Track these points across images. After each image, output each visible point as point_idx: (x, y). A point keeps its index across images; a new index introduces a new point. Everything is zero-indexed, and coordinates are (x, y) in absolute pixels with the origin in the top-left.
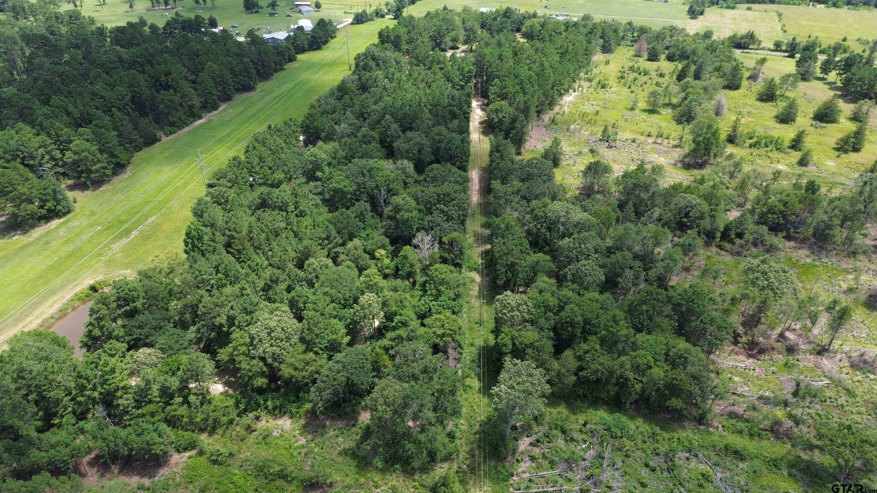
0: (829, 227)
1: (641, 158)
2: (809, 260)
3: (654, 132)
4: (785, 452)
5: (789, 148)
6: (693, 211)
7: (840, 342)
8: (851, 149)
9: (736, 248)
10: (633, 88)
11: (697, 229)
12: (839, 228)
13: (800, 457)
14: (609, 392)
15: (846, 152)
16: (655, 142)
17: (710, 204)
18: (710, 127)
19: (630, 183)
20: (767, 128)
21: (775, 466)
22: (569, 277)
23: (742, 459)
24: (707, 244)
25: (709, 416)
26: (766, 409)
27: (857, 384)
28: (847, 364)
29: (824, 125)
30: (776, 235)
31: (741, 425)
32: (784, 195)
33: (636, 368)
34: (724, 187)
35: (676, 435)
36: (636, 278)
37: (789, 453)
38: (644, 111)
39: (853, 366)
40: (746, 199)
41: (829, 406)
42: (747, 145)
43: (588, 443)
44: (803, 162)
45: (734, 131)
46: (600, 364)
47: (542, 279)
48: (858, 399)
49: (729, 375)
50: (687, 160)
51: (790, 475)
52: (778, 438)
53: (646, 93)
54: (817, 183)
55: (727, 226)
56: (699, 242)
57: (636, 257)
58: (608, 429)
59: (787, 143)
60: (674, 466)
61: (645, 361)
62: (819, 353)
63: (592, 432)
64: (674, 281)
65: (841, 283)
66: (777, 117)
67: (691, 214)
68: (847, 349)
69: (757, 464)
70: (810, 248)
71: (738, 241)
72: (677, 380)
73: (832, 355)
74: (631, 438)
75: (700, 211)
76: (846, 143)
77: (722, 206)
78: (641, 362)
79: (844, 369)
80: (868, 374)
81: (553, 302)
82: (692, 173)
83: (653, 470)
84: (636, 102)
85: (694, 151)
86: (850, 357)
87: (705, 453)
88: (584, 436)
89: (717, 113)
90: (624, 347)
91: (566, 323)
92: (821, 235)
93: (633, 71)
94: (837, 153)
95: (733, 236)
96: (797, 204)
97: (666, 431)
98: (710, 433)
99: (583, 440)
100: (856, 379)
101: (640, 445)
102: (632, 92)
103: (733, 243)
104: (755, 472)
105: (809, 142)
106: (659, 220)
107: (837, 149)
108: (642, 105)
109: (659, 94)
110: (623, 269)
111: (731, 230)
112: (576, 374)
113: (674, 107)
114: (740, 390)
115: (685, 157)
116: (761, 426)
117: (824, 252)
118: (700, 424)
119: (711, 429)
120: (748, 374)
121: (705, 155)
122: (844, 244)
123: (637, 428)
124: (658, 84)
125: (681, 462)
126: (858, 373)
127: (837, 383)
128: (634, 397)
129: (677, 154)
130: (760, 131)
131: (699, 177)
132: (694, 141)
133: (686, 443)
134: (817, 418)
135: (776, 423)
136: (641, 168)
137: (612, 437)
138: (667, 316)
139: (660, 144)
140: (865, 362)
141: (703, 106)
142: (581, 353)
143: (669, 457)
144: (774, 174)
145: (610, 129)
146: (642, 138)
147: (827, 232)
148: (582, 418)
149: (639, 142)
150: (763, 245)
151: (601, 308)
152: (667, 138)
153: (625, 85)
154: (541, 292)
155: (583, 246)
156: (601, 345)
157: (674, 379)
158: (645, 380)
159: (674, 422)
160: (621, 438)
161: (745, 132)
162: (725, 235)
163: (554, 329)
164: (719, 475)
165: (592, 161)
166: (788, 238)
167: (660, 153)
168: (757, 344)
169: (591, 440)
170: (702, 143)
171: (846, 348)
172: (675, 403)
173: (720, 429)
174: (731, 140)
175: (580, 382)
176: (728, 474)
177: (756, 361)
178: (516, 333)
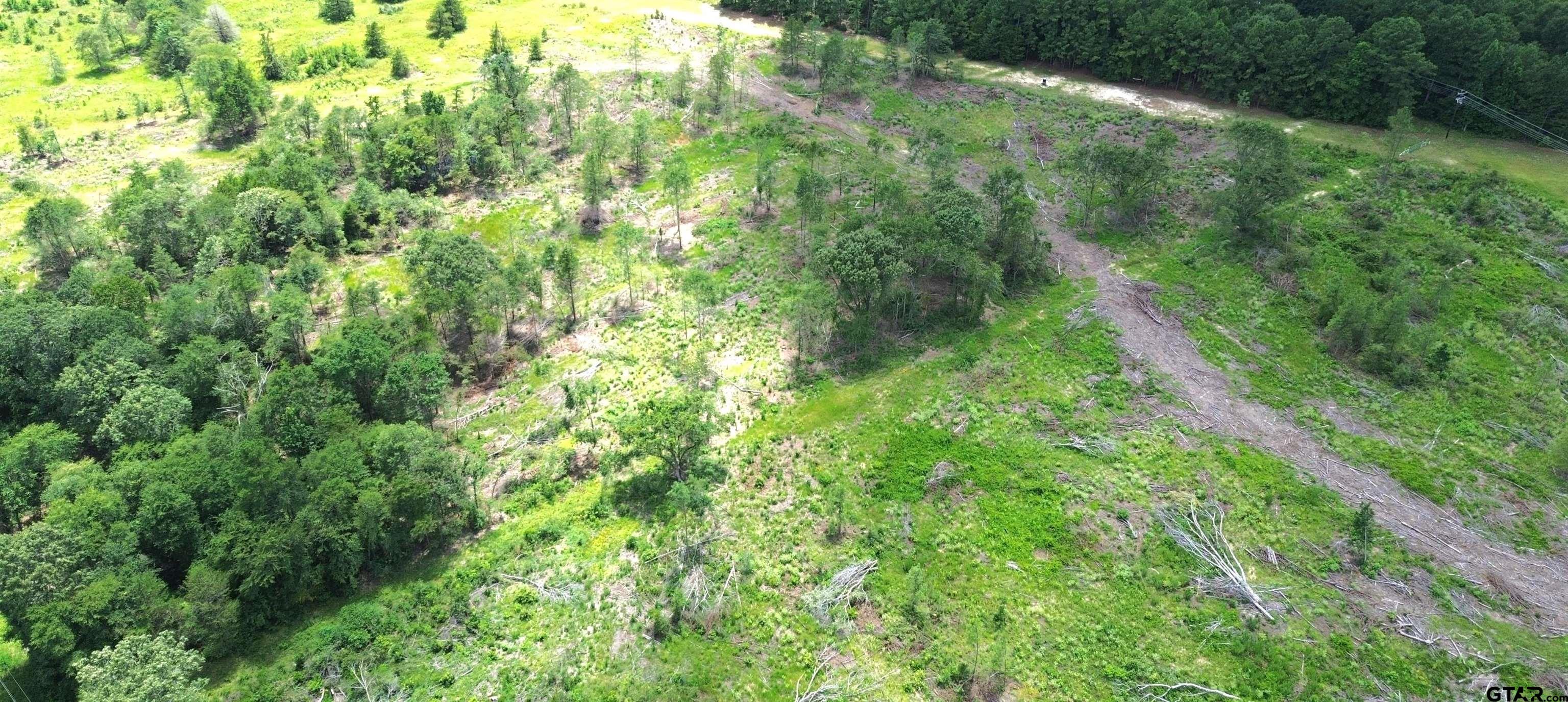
0: (485, 152)
1: (129, 161)
2: (486, 211)
3: (128, 107)
4: (599, 489)
5: (368, 56)
6: (278, 213)
7: (583, 302)
8: (451, 29)
9: (380, 242)
10: (37, 40)
11: (302, 241)
12: (498, 148)
13: (619, 483)
14: (309, 584)
15: (448, 35)
16: (140, 125)
17: (300, 191)
18: (224, 65)
19: (135, 212)
20: (318, 38)
21: (598, 516)
22: (117, 437)
23: (556, 539)
24: (332, 256)
25: (481, 512)
26: (546, 449)
27: (630, 343)
28: (606, 325)
29: (397, 6)
30: (424, 196)
31: (529, 493)
32: (400, 131)
33: (333, 515)
34: (306, 154)
35: (451, 573)
36: (246, 372)
37: (605, 487)
38: (85, 75)
39: (614, 323)
40: (350, 159)
41: (616, 393)
42: (303, 74)
43: (323, 690)
44: (400, 72)
45: (270, 58)
46: (268, 549)
47: (60, 473)
48: (641, 363)
49: (476, 434)
50: (217, 134)
51: (622, 514)
52: (582, 477)
53: (69, 43)
54: (436, 94)
55: (346, 213)
56: (318, 259)
57: (223, 336)
58: (345, 643)
59: (361, 52)
60: (475, 618)
61: (340, 493)
62: (568, 331)
63: (319, 668)
64: (313, 342)
65: (542, 222)
66: (323, 15)
67: (278, 221)
68: (597, 305)
69: (576, 530)
70: (478, 193)
71: (375, 229)
72: (406, 490)
73: (583, 324)
74: (389, 628)
75: (289, 210)
76: (441, 22)
77: (320, 187)
78: (333, 499)
79: (606, 335)
81: (109, 499)
82: (241, 153)
83: (449, 649)
84: (59, 64)
85: (221, 114)
86: (605, 315)
87: (505, 567)
88: (312, 685)
89: (225, 38)
90: (293, 497)
91: (160, 522)
92: (481, 167)
93: (19, 10)
94: (437, 42)
95: (364, 225)
96: (425, 137)
97: (435, 577)
98: (496, 535)
99: (311, 692)
100: (625, 338)
101: (408, 628)
102: (38, 48)
103: (370, 236)
104: (580, 544)
105: (391, 38)
106: (230, 254)
107: (435, 36)
108: (74, 66)
109: (96, 37)
110: (212, 369)
111: (356, 217)
112: (233, 596)
113: (139, 51)
114: (500, 446)
115: (212, 130)
116: (554, 477)
117: (499, 191)
118: (476, 531)
119: (493, 528)
120: (498, 417)
121: (244, 115)
122: (516, 167)
123: (389, 605)
124: (82, 19)
125: (482, 605)
126: (623, 329)
127: (610, 357)
128: (356, 561)
129: (194, 130)
130: (311, 46)
131: (255, 155)
132: (211, 98)
133: (473, 573)
134: (611, 417)
135: (569, 459)
136: (140, 180)
137: (358, 650)
138: (334, 402)
139: (152, 124)
140: (624, 310)
141: (192, 33)
142: (221, 554)
143: (461, 613)
144: (369, 104)
145: (33, 132)
146: (111, 127)
147: (487, 159)
148: (288, 661)
149: (108, 135)
150: (415, 219)
151: (212, 457)
152: (160, 110)
153: (15, 39)
154: (71, 497)
155: (110, 367)
156: (251, 518)
157: (400, 491)
158: (357, 523)
159: (439, 555)
160: (372, 640)
161: (288, 54)
162: (351, 230)
163: (144, 546)
164: (541, 583)
165: (32, 203)
166: (442, 192)
167: (160, 140)
168: (486, 365)
169: (326, 682)
170: (226, 97)
171: (594, 306)
172: (424, 526)
173: (506, 517)
174: (273, 74)
175: (248, 605)
176: (550, 573)
177: (498, 391)
178: (68, 605)
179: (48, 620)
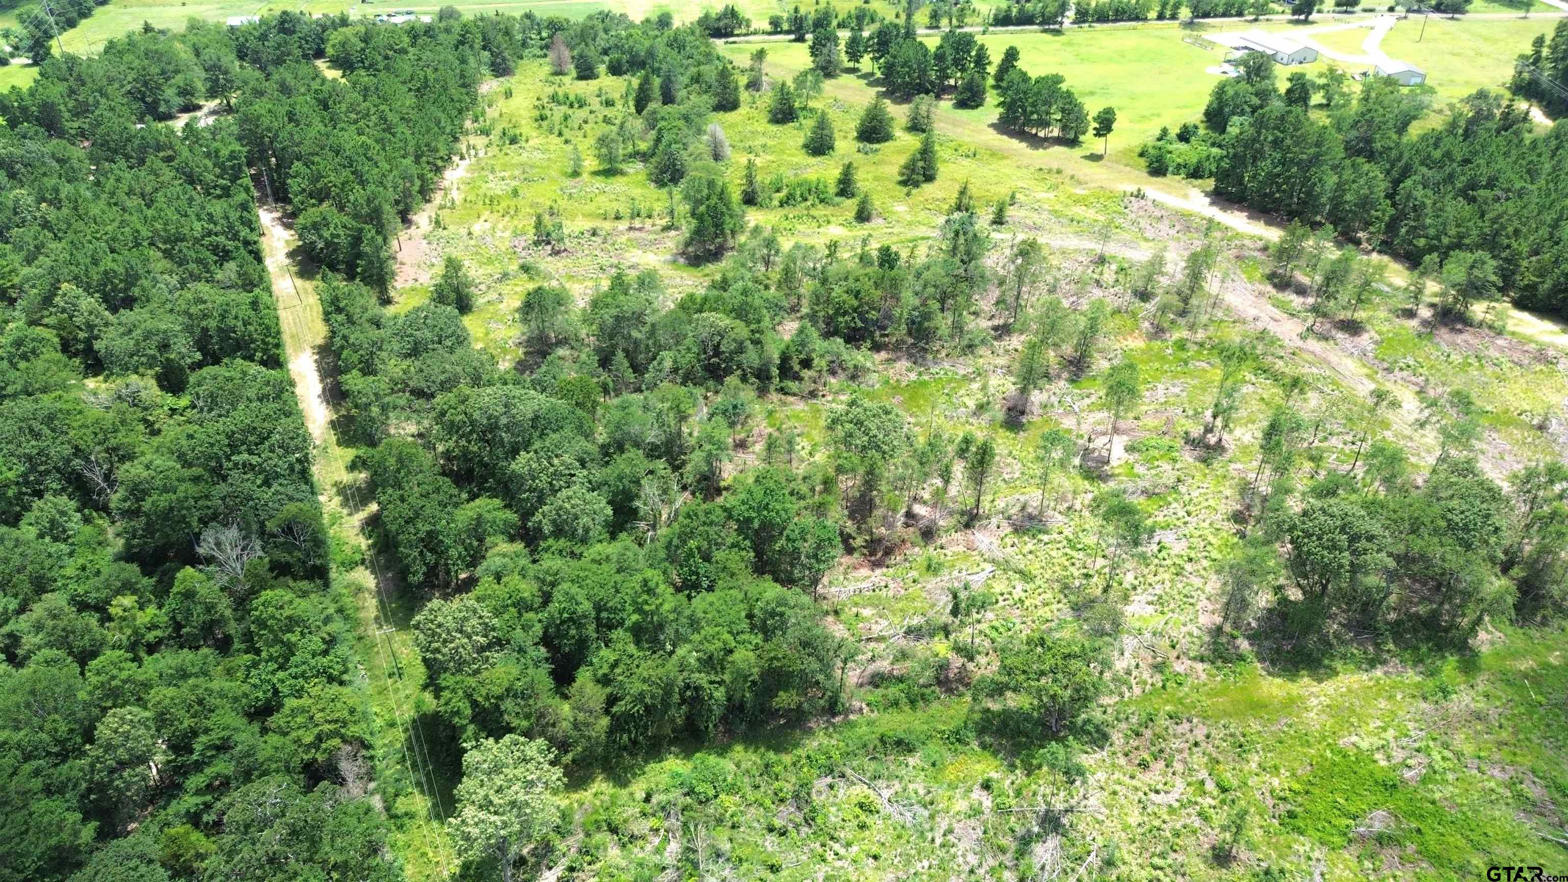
0: (926, 316)
1: (615, 261)
2: (913, 376)
3: (624, 210)
4: (965, 710)
5: (837, 195)
6: (725, 341)
7: (990, 498)
8: (921, 178)
9: (806, 387)
10: (567, 133)
11: (739, 372)
12: (940, 313)
13: (988, 710)
14: (673, 721)
15: (916, 185)
16: (631, 229)
17: (748, 323)
18: (711, 184)
19: (608, 316)
20: (797, 167)
21: (958, 740)
22: (547, 529)
23: (910, 751)
24: (762, 392)
25: (844, 697)
26: (920, 648)
27: (1030, 556)
28: (1009, 530)
29: (876, 146)
30: (858, 348)
31: (893, 691)
32: (851, 280)
33: (708, 663)
34: (761, 287)
35: (800, 752)
36: (665, 492)
37: (972, 710)
38: (596, 173)
39: (1018, 530)
40: (799, 297)
41: (1003, 608)
42: (776, 203)
43: (662, 832)
44: (863, 216)
45: (751, 183)
46: (644, 681)
47: (495, 550)
48: (1038, 582)
49: (854, 610)
50: (690, 249)
51: (984, 746)
52: (950, 691)
53: (591, 141)
54: (892, 247)
55: (783, 353)
56: (747, 394)
57: (653, 452)
58: (690, 792)
59: (832, 189)
60: (813, 810)
61: (719, 644)
62: (967, 526)
63: (663, 809)
64: (727, 476)
65: (966, 400)
66: (806, 146)
67: (722, 348)
68: (1003, 505)
69: (933, 747)
70: (910, 356)
71: (806, 374)
72: (778, 659)
73: (985, 522)
74: (733, 789)
75: (734, 340)
76: (913, 170)
77: (766, 322)
78: (712, 648)
79: (1007, 540)
80: (1040, 536)
81: (528, 589)
82: (707, 271)
83: (783, 833)
84: (579, 159)
85: (698, 232)
86: (1009, 518)
87: (855, 764)
88: (653, 822)
89: (717, 157)
90: (677, 631)
91: (563, 622)
92: (918, 330)
93: (559, 104)
94: (905, 190)
95: (797, 367)
96: (873, 291)
97: (786, 751)
98: (852, 725)
99: (651, 830)
100: (1026, 550)
101: (751, 796)
102: (566, 142)
103: (800, 379)
104: (934, 765)
105: (863, 180)
106: (675, 370)
107: (904, 183)
108: (591, 163)
109: (613, 140)
110: (637, 482)
111: (791, 358)
112: (607, 712)
113: (644, 157)
114: (876, 630)
115: (687, 244)
116: (921, 681)
117: (930, 357)
118: (834, 715)
119: (852, 717)
120: (880, 598)
121: (717, 236)
122: (952, 336)
123: (738, 765)
124: (607, 120)
125: (823, 797)
126: (1026, 538)
127: (1004, 566)
128: (717, 712)
129: (673, 241)
130: (789, 176)
131: (718, 277)
132: (693, 214)
133: (822, 760)
134: (994, 634)
135: (941, 667)
136: (619, 283)
137: (701, 803)
138: (733, 546)
139: (640, 229)
140: (1031, 517)
141: (691, 148)
142: (605, 669)
143: (801, 798)
144: (829, 247)
145: (546, 219)
146: (607, 225)
147: (926, 324)
149: (603, 233)
150: (844, 370)
151: (618, 571)
152: (650, 217)
153: (551, 131)
154: (498, 577)
155: (556, 461)
156: (638, 643)
157: (772, 659)
158: (727, 677)
159: (793, 728)
160: (716, 797)
161: (767, 182)
162: (785, 370)
163: (546, 640)
164: (886, 793)
165: (531, 286)
166: (877, 347)
167: (644, 246)
168: (880, 540)
169: (667, 824)
170: (706, 217)
171: (1001, 504)
172: (785, 699)
173: (866, 710)
174: (750, 200)
175: (619, 724)
176: (897, 787)
177: (885, 570)
178: (472, 682)
179: (454, 691)
